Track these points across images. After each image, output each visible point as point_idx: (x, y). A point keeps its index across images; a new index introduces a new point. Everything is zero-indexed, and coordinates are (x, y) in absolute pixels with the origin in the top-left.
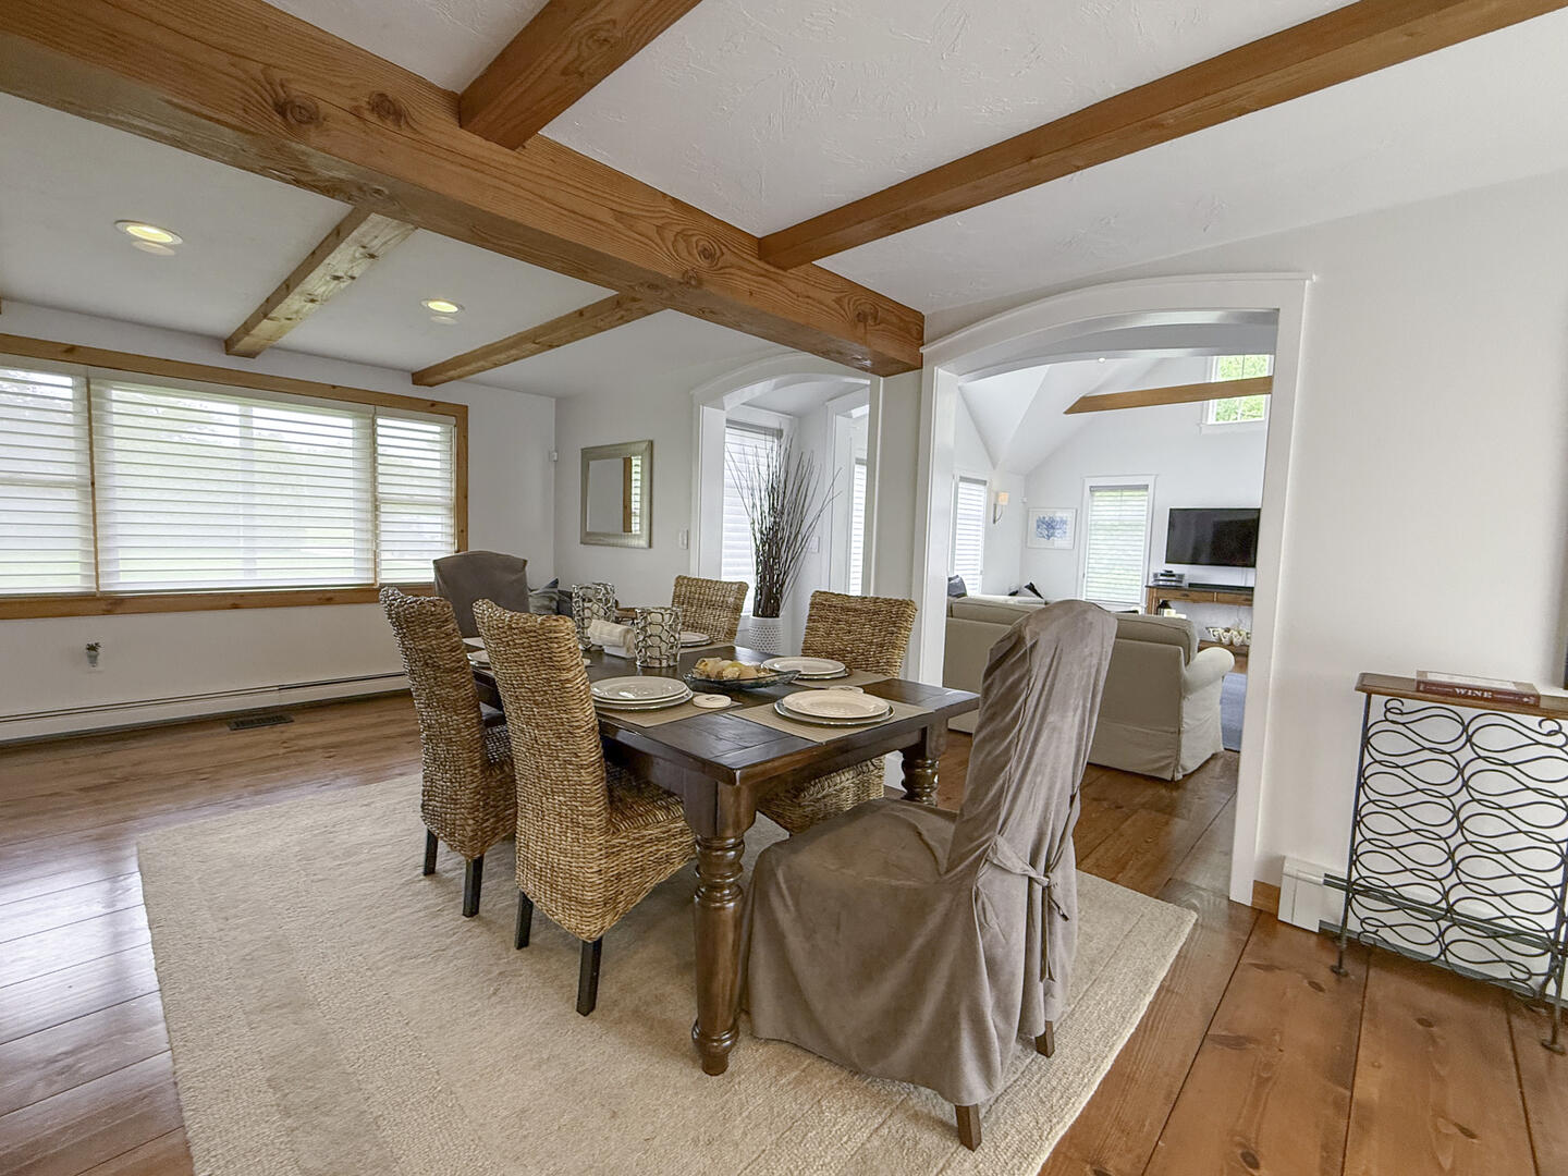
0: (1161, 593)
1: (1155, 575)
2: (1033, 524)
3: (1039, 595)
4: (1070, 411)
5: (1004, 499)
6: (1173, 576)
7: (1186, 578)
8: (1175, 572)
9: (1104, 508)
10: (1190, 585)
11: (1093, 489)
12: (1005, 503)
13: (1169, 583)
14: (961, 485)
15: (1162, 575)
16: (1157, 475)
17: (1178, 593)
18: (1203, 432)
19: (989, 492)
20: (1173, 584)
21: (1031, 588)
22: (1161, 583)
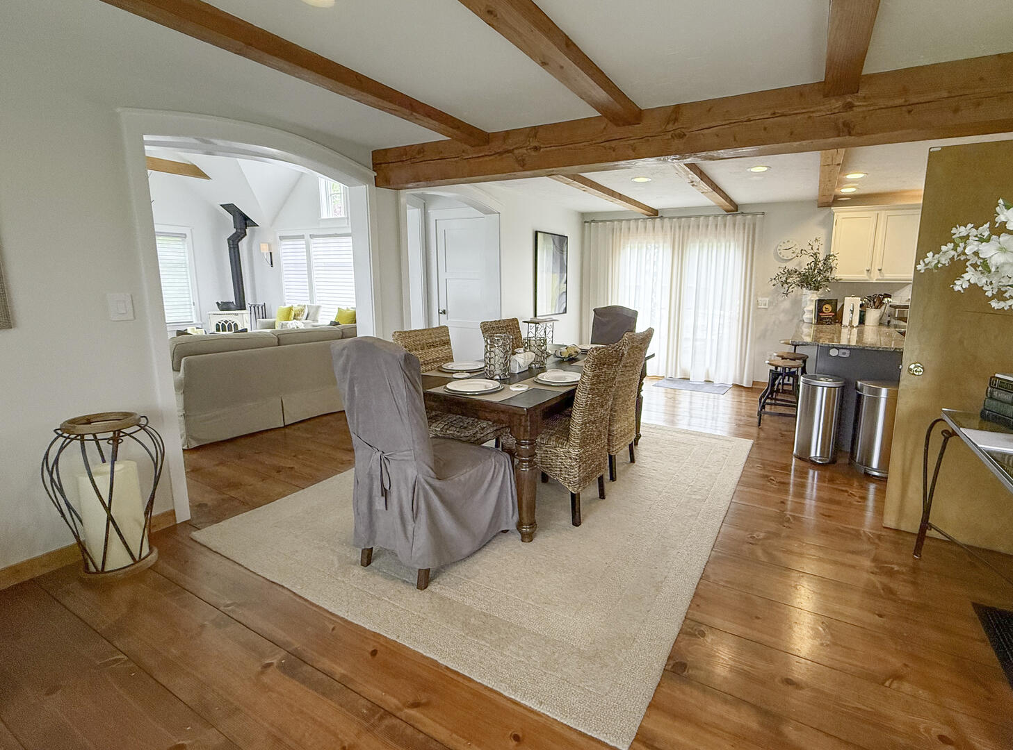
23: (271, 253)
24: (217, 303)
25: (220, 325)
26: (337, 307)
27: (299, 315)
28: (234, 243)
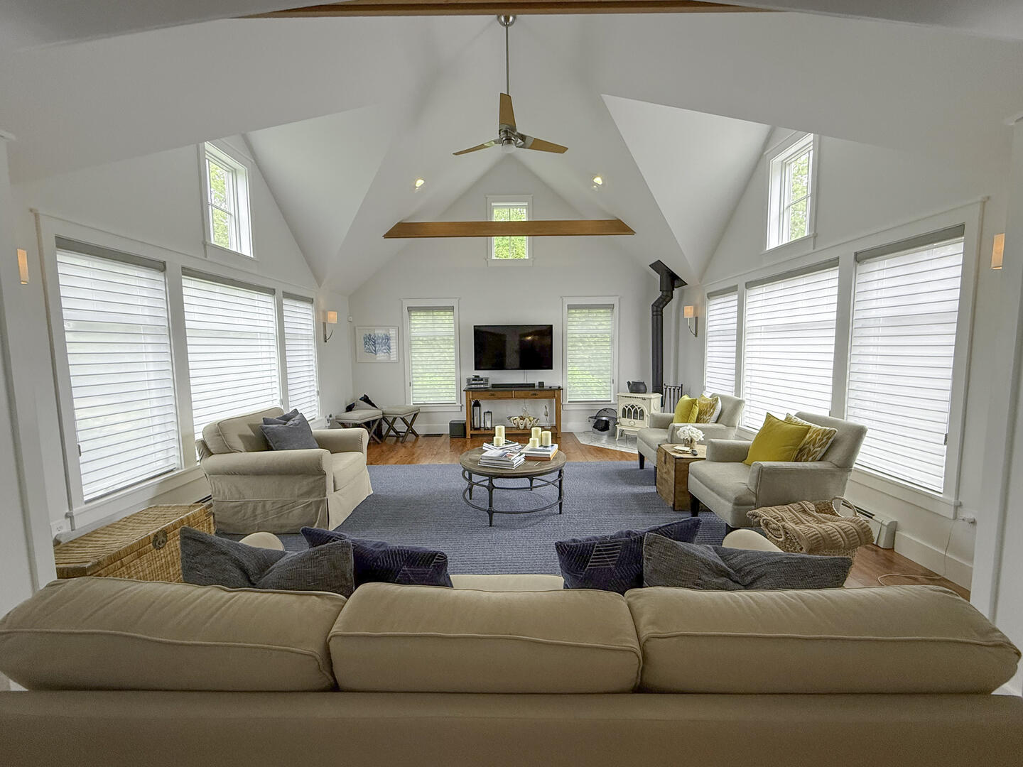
0: (476, 395)
1: (469, 380)
2: (361, 342)
3: (373, 405)
4: (389, 235)
5: (333, 317)
6: (482, 380)
7: (489, 380)
8: (481, 377)
9: (420, 325)
10: (494, 386)
11: (410, 309)
12: (335, 321)
13: (479, 386)
14: (285, 301)
15: (474, 380)
16: (460, 299)
17: (487, 394)
18: (489, 265)
19: (317, 311)
20: (482, 386)
21: (366, 399)
22: (473, 386)
23: (697, 318)
24: (629, 383)
25: (627, 409)
26: (766, 411)
27: (706, 413)
28: (658, 310)
